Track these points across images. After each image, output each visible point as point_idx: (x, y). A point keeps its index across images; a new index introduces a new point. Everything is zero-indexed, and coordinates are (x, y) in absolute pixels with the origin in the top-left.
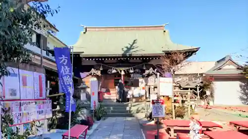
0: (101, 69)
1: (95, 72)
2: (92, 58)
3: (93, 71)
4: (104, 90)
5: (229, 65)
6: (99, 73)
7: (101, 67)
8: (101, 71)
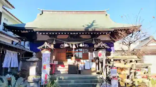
0: (54, 43)
1: (48, 46)
2: (45, 32)
3: (46, 44)
4: (56, 63)
5: (152, 43)
6: (52, 47)
7: (54, 41)
8: (54, 45)
